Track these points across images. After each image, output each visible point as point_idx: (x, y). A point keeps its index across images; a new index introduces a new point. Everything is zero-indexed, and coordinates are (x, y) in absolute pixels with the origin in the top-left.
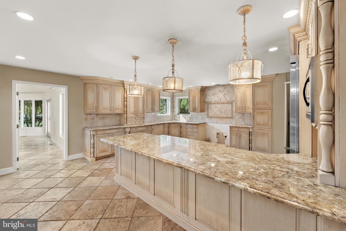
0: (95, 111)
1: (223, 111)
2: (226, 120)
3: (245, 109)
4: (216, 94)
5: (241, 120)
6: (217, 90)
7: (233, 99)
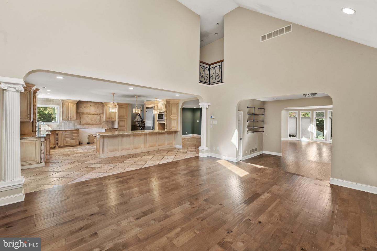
0: (28, 119)
1: (93, 119)
2: (95, 126)
3: (111, 119)
4: (88, 107)
5: (106, 125)
6: (89, 105)
7: (101, 112)
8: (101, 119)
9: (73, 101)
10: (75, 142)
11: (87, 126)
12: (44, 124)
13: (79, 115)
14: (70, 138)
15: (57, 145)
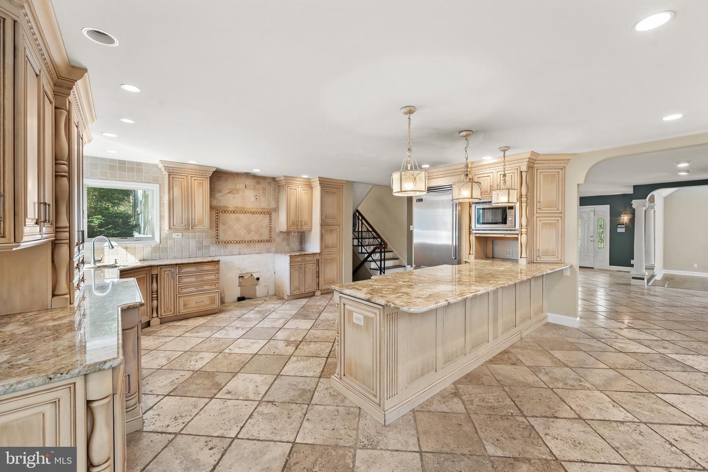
2: (258, 245)
3: (301, 225)
5: (285, 243)
6: (240, 184)
7: (273, 206)
8: (273, 226)
9: (200, 170)
10: (207, 302)
11: (235, 248)
12: (114, 243)
13: (214, 213)
14: (194, 289)
15: (155, 315)
